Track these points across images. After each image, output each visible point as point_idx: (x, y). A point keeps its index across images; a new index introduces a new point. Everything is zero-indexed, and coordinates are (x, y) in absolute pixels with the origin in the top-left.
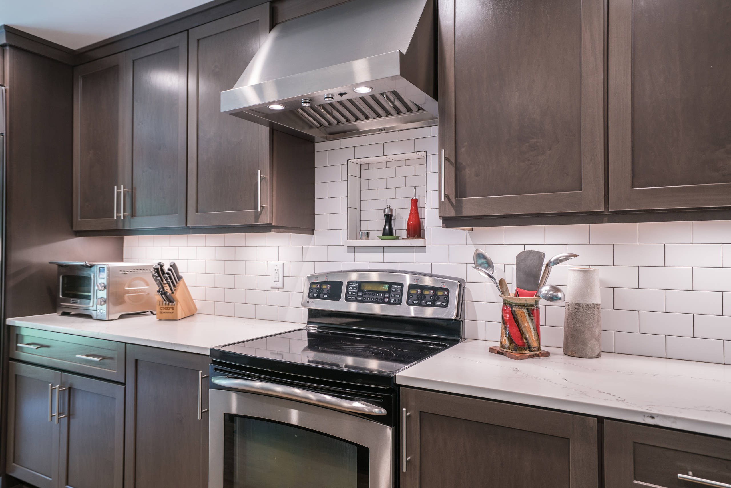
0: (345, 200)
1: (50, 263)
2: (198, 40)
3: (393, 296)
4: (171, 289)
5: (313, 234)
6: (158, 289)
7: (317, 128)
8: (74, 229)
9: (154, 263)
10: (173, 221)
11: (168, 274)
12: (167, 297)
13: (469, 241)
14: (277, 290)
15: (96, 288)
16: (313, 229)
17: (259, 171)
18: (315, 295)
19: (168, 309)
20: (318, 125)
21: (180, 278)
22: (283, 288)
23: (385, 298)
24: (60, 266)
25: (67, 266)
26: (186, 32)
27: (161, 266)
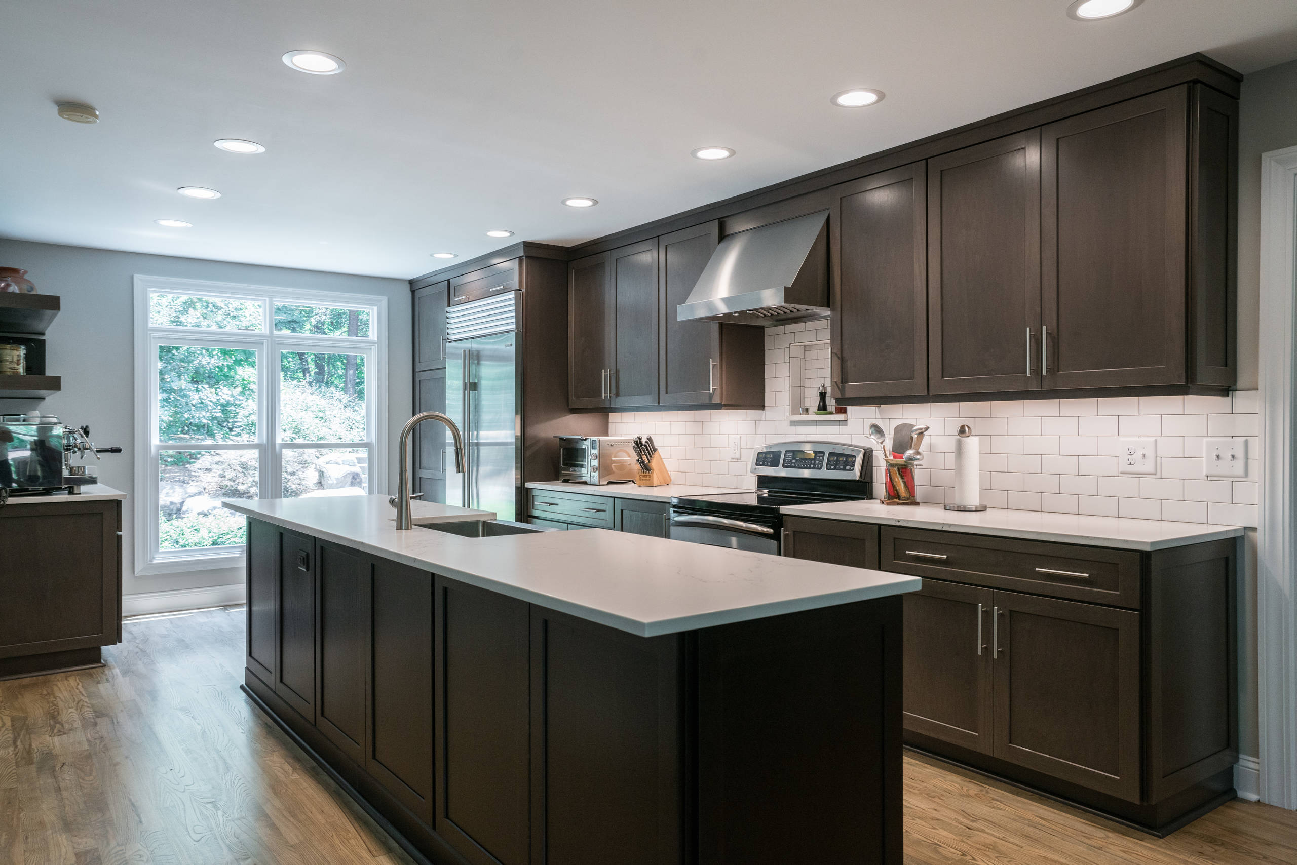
0: (788, 379)
1: (554, 437)
2: (666, 246)
3: (817, 462)
4: (648, 460)
5: (763, 410)
6: (637, 458)
7: (763, 317)
8: (569, 407)
9: (634, 437)
10: (648, 400)
11: (645, 446)
12: (644, 465)
13: (878, 416)
14: (736, 460)
15: (590, 457)
16: (764, 406)
17: (711, 360)
18: (761, 463)
19: (645, 476)
20: (763, 316)
21: (655, 450)
22: (741, 459)
23: (811, 464)
24: (561, 439)
25: (567, 439)
26: (657, 238)
27: (640, 439)
